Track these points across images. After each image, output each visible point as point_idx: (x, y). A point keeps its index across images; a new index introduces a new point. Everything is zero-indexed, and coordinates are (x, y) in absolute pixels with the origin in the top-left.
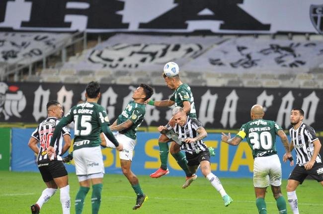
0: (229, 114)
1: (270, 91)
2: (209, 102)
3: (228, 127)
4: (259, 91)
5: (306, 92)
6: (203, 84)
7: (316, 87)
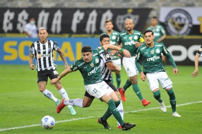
0: (56, 25)
1: (82, 10)
2: (43, 18)
3: (56, 33)
4: (75, 10)
5: (104, 10)
6: (40, 6)
7: (110, 7)
